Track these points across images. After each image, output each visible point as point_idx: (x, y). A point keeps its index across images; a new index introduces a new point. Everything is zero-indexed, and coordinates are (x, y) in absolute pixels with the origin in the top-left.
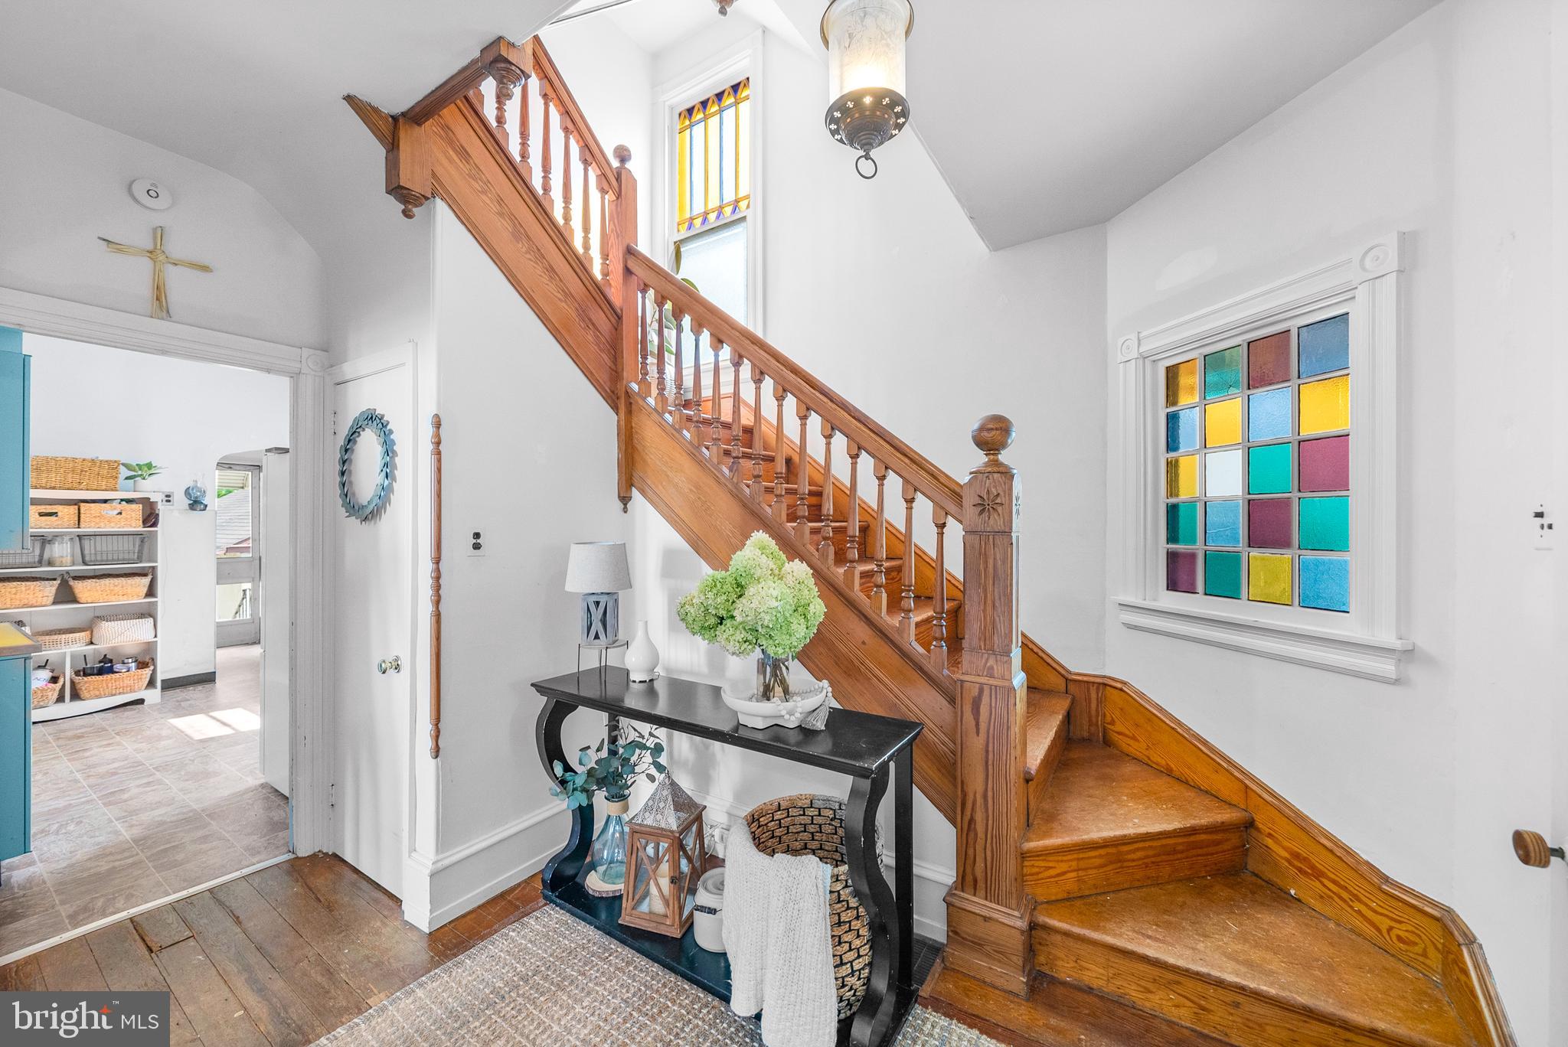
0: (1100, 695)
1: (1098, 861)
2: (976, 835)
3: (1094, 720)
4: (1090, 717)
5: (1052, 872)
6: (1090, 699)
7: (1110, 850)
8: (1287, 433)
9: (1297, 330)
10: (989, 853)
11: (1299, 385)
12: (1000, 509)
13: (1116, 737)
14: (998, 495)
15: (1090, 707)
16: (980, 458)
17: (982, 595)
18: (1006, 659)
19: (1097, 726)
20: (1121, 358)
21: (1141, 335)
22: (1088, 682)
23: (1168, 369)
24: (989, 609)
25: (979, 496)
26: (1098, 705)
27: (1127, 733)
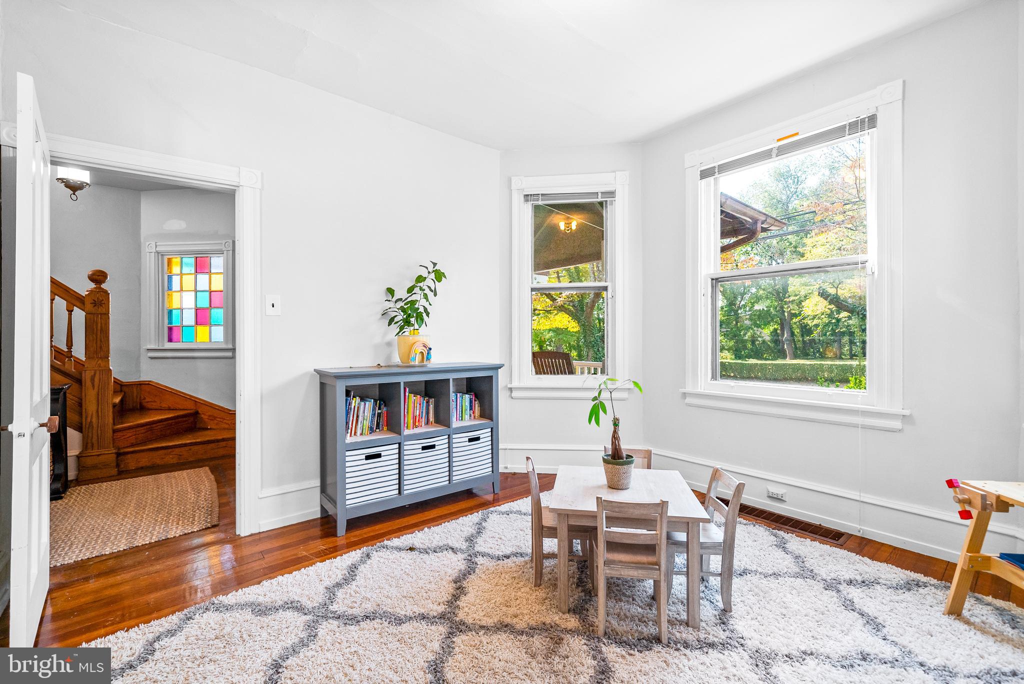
0: (138, 389)
1: (143, 431)
2: (93, 427)
3: (135, 400)
4: (133, 400)
5: (126, 436)
6: (133, 392)
7: (148, 427)
10: (99, 432)
12: (103, 305)
13: (146, 404)
14: (102, 300)
15: (133, 395)
16: (92, 285)
17: (95, 337)
18: (106, 360)
19: (137, 402)
20: (147, 250)
21: (157, 244)
22: (132, 385)
24: (99, 342)
25: (93, 300)
26: (137, 394)
27: (152, 400)
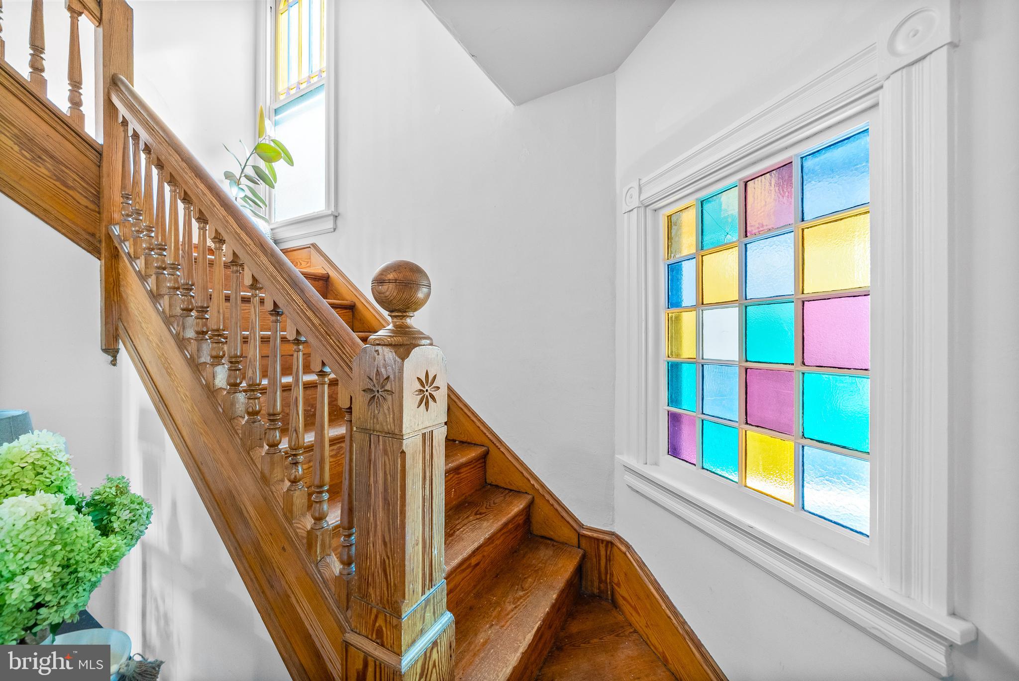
0: (608, 553)
3: (603, 578)
4: (600, 573)
6: (599, 556)
8: (788, 288)
9: (799, 160)
11: (803, 230)
12: (390, 399)
13: (621, 601)
14: (388, 378)
15: (600, 563)
19: (606, 583)
20: (626, 208)
21: (642, 182)
22: (597, 540)
23: (669, 217)
25: (368, 377)
26: (606, 564)
27: (630, 601)
